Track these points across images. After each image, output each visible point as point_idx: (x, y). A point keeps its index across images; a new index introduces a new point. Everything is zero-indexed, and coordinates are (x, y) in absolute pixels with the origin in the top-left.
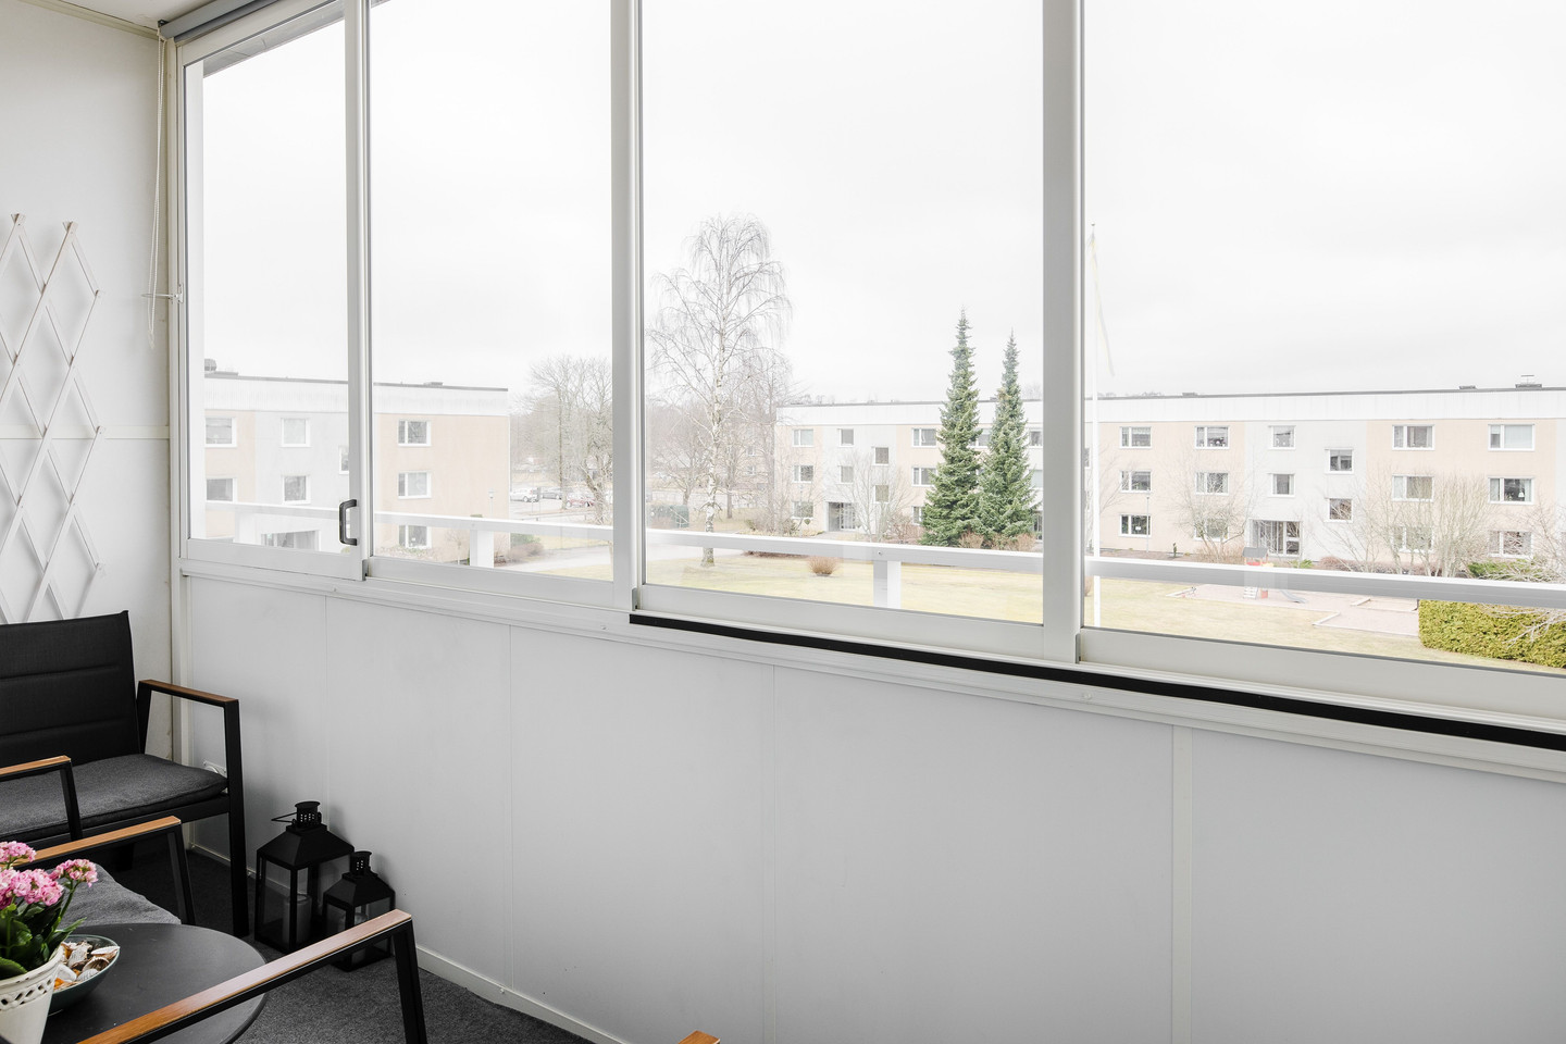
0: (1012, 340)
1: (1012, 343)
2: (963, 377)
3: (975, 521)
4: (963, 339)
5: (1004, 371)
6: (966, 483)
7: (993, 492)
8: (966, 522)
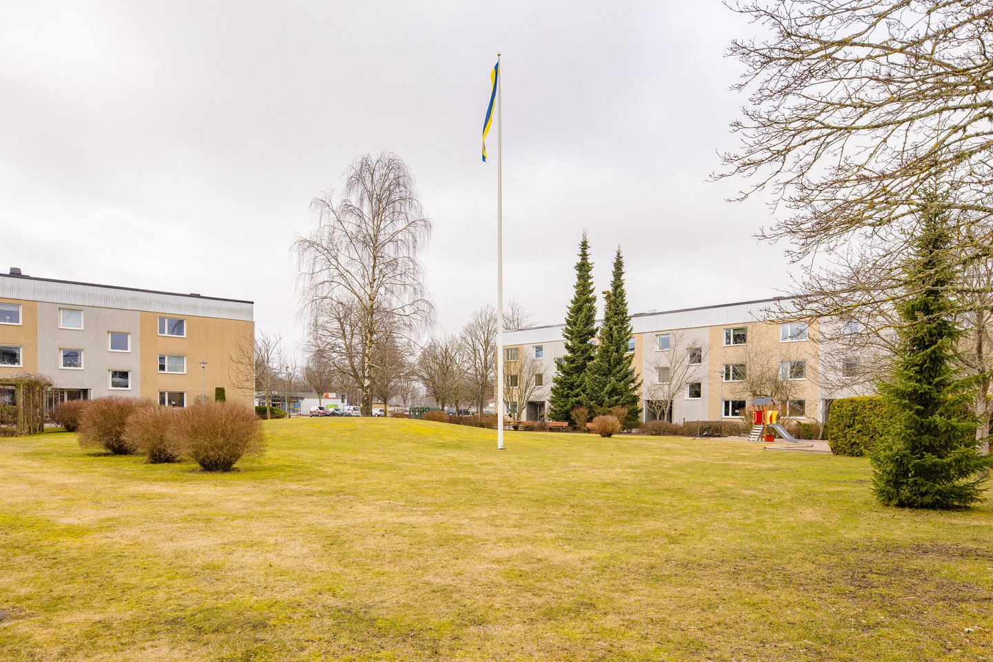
0: (619, 254)
1: (619, 257)
2: (584, 286)
3: (583, 397)
4: (584, 256)
5: (613, 279)
6: (580, 369)
7: (600, 375)
8: (577, 399)
